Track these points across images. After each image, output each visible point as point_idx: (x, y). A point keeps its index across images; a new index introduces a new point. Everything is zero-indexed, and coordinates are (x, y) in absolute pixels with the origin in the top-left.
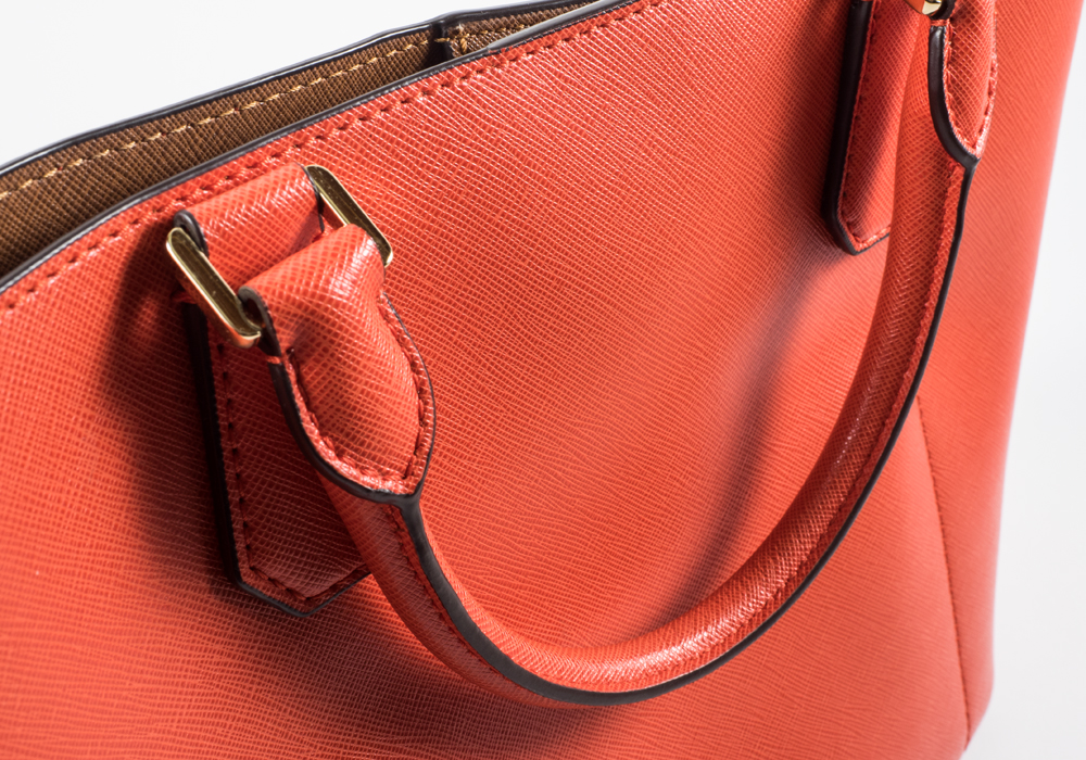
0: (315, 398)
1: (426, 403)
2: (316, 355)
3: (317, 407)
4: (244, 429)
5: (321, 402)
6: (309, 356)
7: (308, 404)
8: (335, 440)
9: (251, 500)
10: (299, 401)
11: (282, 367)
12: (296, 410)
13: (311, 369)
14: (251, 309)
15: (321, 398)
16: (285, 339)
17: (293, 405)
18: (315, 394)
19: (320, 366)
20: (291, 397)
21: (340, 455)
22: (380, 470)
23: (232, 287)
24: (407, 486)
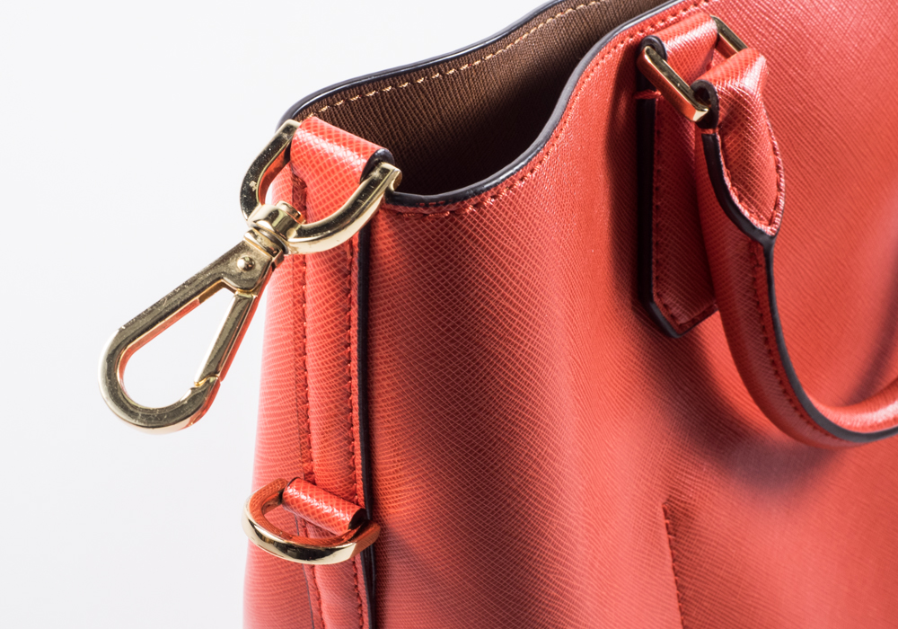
0: (731, 160)
1: (781, 176)
2: (735, 129)
3: (731, 166)
4: (665, 191)
5: (735, 162)
6: (731, 129)
7: (726, 163)
8: (739, 189)
9: (663, 243)
10: (722, 160)
11: (714, 137)
12: (720, 166)
13: (731, 139)
14: (703, 94)
15: (734, 160)
16: (722, 113)
17: (720, 162)
18: (731, 156)
19: (737, 136)
20: (718, 157)
21: (741, 200)
22: (759, 216)
23: (687, 82)
24: (771, 230)
